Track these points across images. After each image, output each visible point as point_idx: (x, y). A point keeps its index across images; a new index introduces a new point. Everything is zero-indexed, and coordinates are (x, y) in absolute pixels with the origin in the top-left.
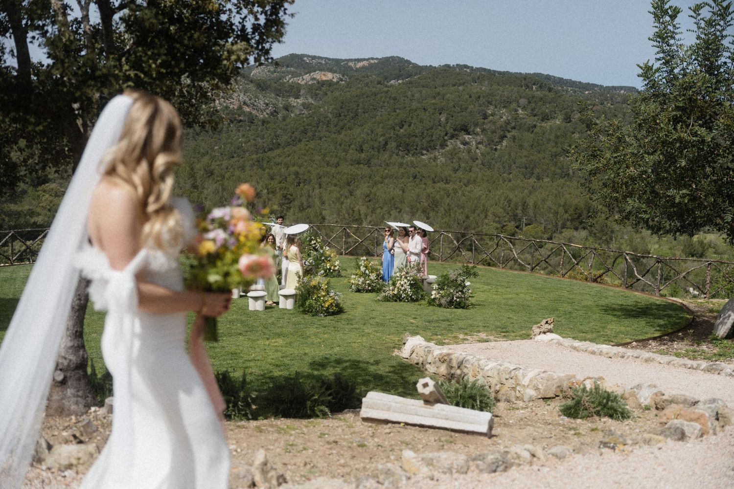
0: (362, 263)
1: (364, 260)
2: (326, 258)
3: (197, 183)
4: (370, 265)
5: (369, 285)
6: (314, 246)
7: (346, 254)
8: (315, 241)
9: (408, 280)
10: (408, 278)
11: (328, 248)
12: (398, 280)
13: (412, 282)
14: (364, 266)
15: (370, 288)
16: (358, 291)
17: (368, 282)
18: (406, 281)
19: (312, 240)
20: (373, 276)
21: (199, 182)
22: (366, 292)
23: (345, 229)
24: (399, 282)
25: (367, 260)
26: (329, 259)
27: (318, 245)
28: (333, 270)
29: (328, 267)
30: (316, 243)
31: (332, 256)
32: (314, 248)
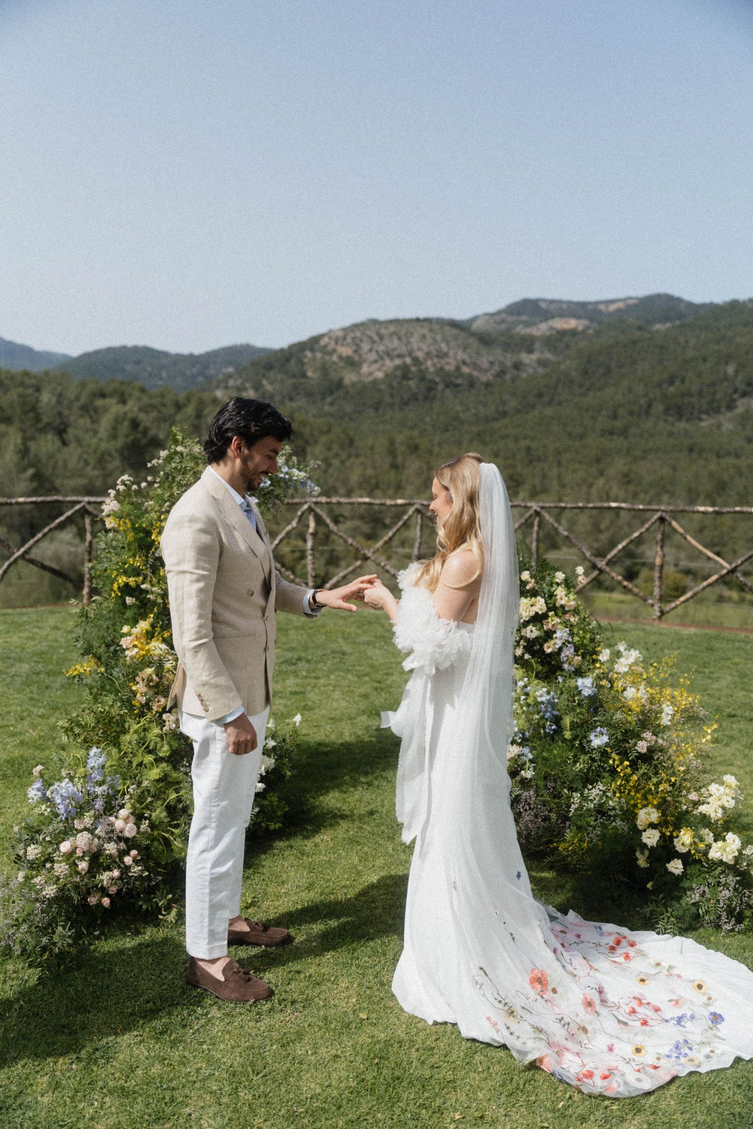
2: (624, 739)
6: (531, 632)
7: (663, 616)
8: (540, 605)
26: (642, 747)
27: (561, 634)
28: (686, 858)
29: (651, 838)
30: (545, 616)
31: (665, 720)
32: (533, 647)
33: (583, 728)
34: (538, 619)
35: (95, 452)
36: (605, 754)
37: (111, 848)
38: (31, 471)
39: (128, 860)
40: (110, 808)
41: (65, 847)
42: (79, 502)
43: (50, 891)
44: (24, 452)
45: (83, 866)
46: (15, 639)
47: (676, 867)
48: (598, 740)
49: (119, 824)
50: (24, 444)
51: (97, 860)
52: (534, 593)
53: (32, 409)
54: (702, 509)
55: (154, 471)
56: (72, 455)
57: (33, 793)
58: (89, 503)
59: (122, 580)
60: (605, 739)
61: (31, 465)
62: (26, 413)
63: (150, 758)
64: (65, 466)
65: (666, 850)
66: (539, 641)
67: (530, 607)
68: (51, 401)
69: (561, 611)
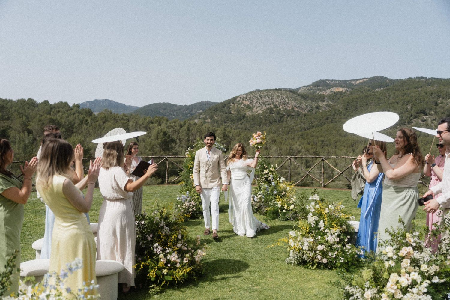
0: (311, 207)
1: (316, 202)
2: (279, 193)
4: (327, 211)
5: (324, 254)
6: (266, 176)
7: (325, 187)
8: (267, 171)
9: (424, 276)
10: (424, 267)
11: (283, 179)
12: (390, 270)
13: (436, 280)
14: (314, 214)
15: (325, 261)
16: (302, 263)
17: (320, 248)
18: (415, 276)
19: (264, 168)
20: (332, 237)
22: (319, 267)
23: (323, 160)
24: (394, 277)
25: (322, 200)
26: (283, 194)
27: (271, 176)
28: (286, 210)
29: (280, 206)
30: (269, 173)
31: (288, 190)
32: (266, 179)
33: (272, 191)
34: (267, 174)
36: (276, 195)
37: (191, 205)
39: (193, 208)
40: (190, 201)
41: (184, 204)
42: (165, 157)
43: (183, 210)
45: (187, 208)
46: (152, 191)
47: (284, 211)
48: (275, 193)
49: (192, 203)
51: (189, 208)
52: (267, 169)
54: (333, 157)
55: (195, 147)
57: (178, 198)
58: (168, 157)
59: (190, 166)
60: (276, 192)
63: (196, 194)
65: (282, 208)
66: (267, 178)
67: (266, 171)
68: (133, 125)
69: (272, 172)
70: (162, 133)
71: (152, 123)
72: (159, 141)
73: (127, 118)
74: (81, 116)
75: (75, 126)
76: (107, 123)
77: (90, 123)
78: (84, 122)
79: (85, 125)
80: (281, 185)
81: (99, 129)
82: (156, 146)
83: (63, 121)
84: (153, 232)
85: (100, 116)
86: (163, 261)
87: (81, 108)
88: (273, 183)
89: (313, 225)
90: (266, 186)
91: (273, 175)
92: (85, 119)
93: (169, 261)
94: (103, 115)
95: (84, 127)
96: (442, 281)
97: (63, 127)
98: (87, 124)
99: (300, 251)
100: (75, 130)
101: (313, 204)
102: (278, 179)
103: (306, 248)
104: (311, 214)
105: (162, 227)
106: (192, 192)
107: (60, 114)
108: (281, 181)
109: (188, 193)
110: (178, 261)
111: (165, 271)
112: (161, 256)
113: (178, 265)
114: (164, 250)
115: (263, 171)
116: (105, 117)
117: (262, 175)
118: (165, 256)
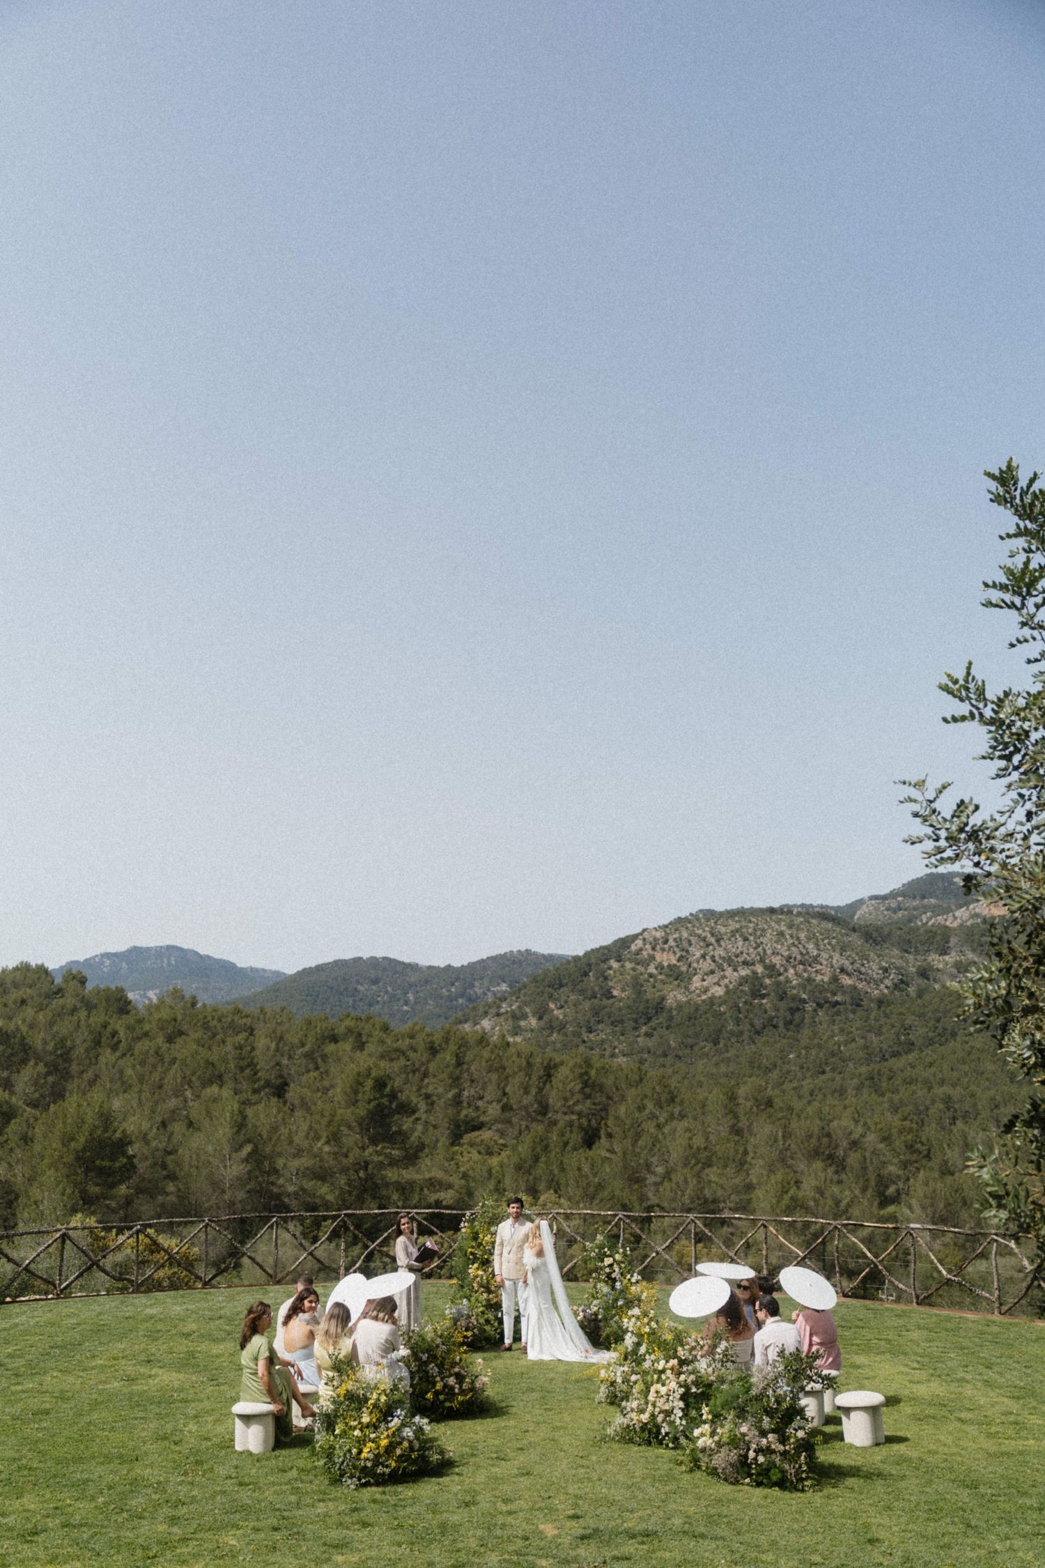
2: (628, 1303)
3: (740, 1125)
6: (607, 1270)
8: (610, 1260)
19: (605, 1255)
21: (744, 1123)
27: (617, 1270)
30: (613, 1264)
31: (643, 1297)
32: (609, 1275)
33: (616, 1300)
34: (611, 1266)
35: (329, 1123)
36: (621, 1307)
38: (248, 1148)
44: (240, 1124)
48: (620, 1303)
50: (241, 1112)
52: (610, 1256)
53: (247, 1064)
56: (300, 1125)
60: (622, 1302)
61: (249, 1141)
62: (242, 1069)
64: (291, 1142)
66: (610, 1273)
67: (608, 1261)
68: (268, 1048)
69: (619, 1263)
70: (369, 1083)
71: (334, 1039)
72: (361, 1111)
73: (248, 1021)
74: (97, 1019)
75: (74, 1054)
76: (180, 1040)
77: (123, 1045)
78: (104, 1039)
79: (109, 1051)
80: (633, 1288)
81: (154, 1066)
82: (349, 1127)
83: (38, 1040)
84: (428, 1351)
85: (156, 1016)
86: (439, 1386)
87: (90, 986)
88: (618, 1285)
89: (630, 1349)
90: (606, 1289)
91: (620, 1268)
92: (109, 1029)
93: (445, 1386)
94: (165, 1014)
95: (107, 1056)
96: (700, 1390)
97: (38, 1058)
98: (114, 1048)
99: (613, 1383)
100: (74, 1068)
101: (633, 1320)
102: (629, 1277)
103: (619, 1380)
104: (629, 1334)
105: (438, 1346)
106: (473, 1299)
107: (29, 1012)
108: (633, 1280)
109: (465, 1301)
110: (457, 1386)
111: (442, 1397)
112: (438, 1379)
113: (457, 1391)
114: (440, 1373)
115: (602, 1261)
116: (175, 1020)
117: (601, 1268)
118: (442, 1379)
